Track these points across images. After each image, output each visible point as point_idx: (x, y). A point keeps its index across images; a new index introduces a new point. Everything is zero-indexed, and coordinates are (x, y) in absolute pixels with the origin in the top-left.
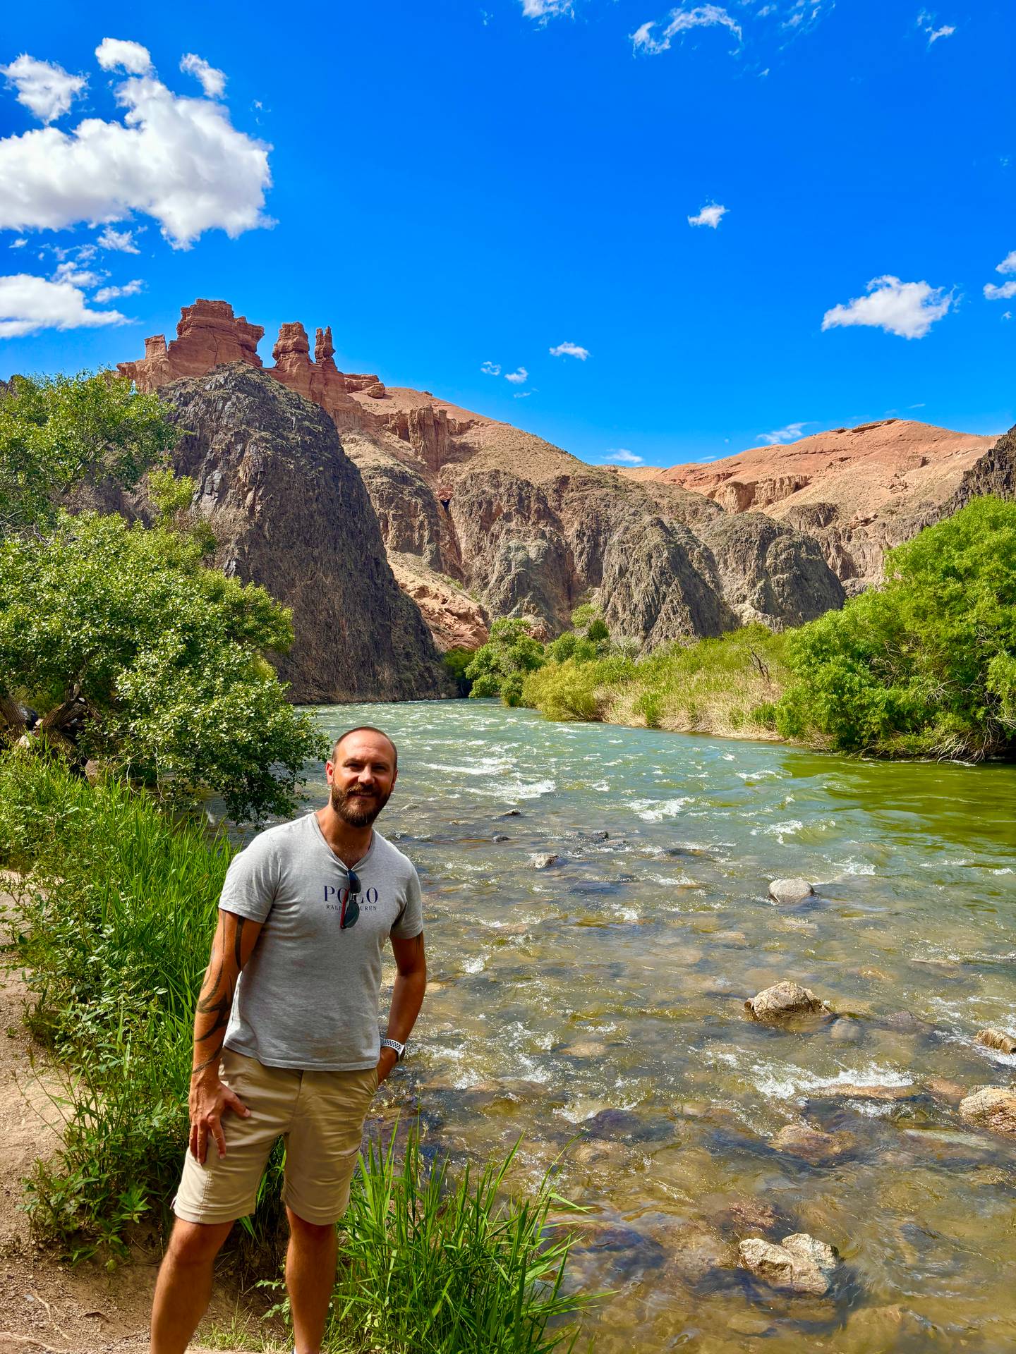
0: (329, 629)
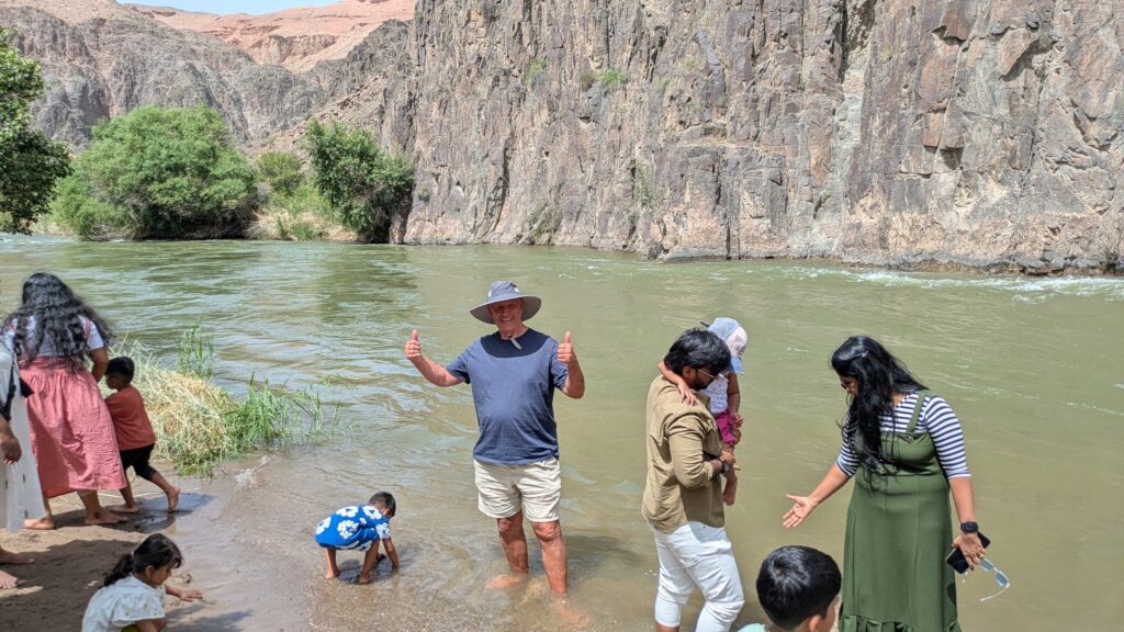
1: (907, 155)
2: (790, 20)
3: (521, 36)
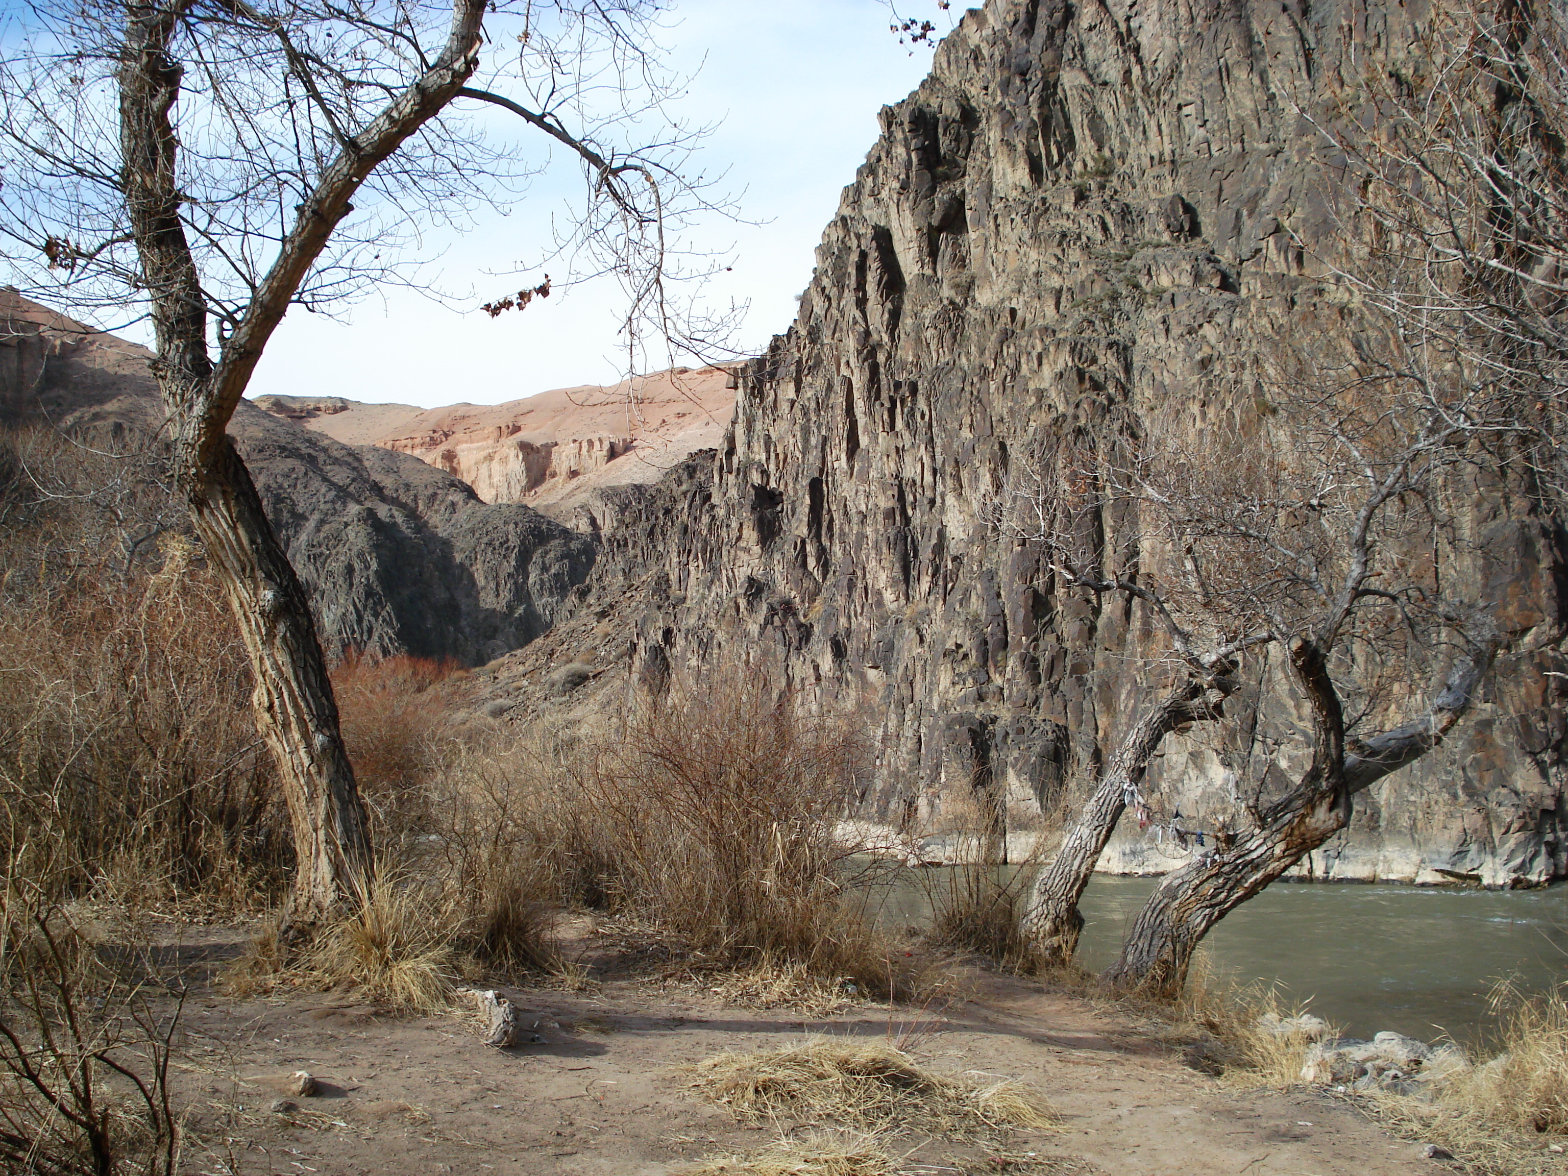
3: (805, 557)
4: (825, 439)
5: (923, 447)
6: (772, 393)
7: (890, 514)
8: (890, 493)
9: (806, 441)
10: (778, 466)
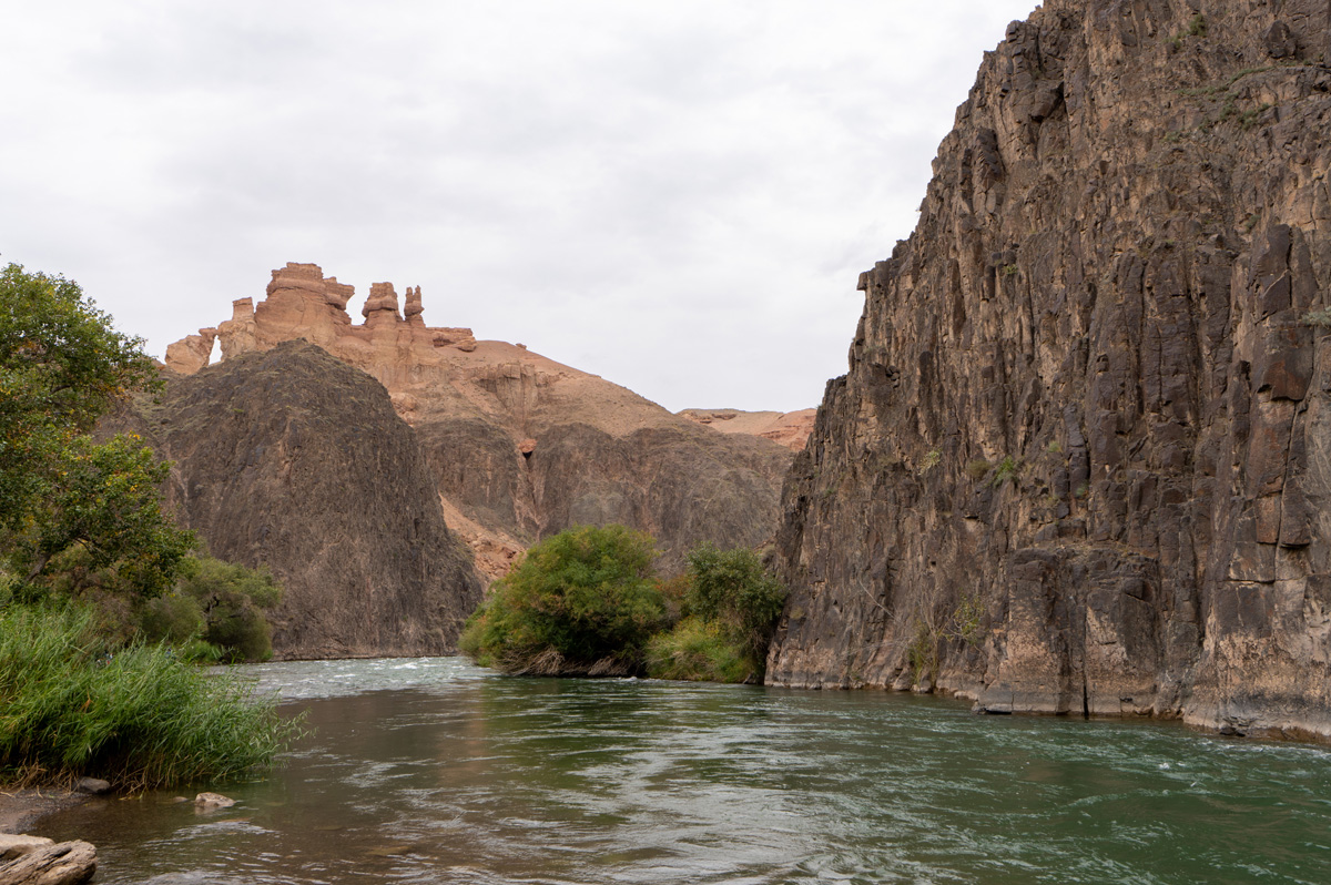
0: (354, 589)
1: (1236, 555)
2: (1174, 385)
3: (917, 423)
4: (936, 318)
5: (1020, 308)
6: (894, 287)
7: (989, 373)
8: (988, 354)
9: (921, 323)
10: (897, 349)
